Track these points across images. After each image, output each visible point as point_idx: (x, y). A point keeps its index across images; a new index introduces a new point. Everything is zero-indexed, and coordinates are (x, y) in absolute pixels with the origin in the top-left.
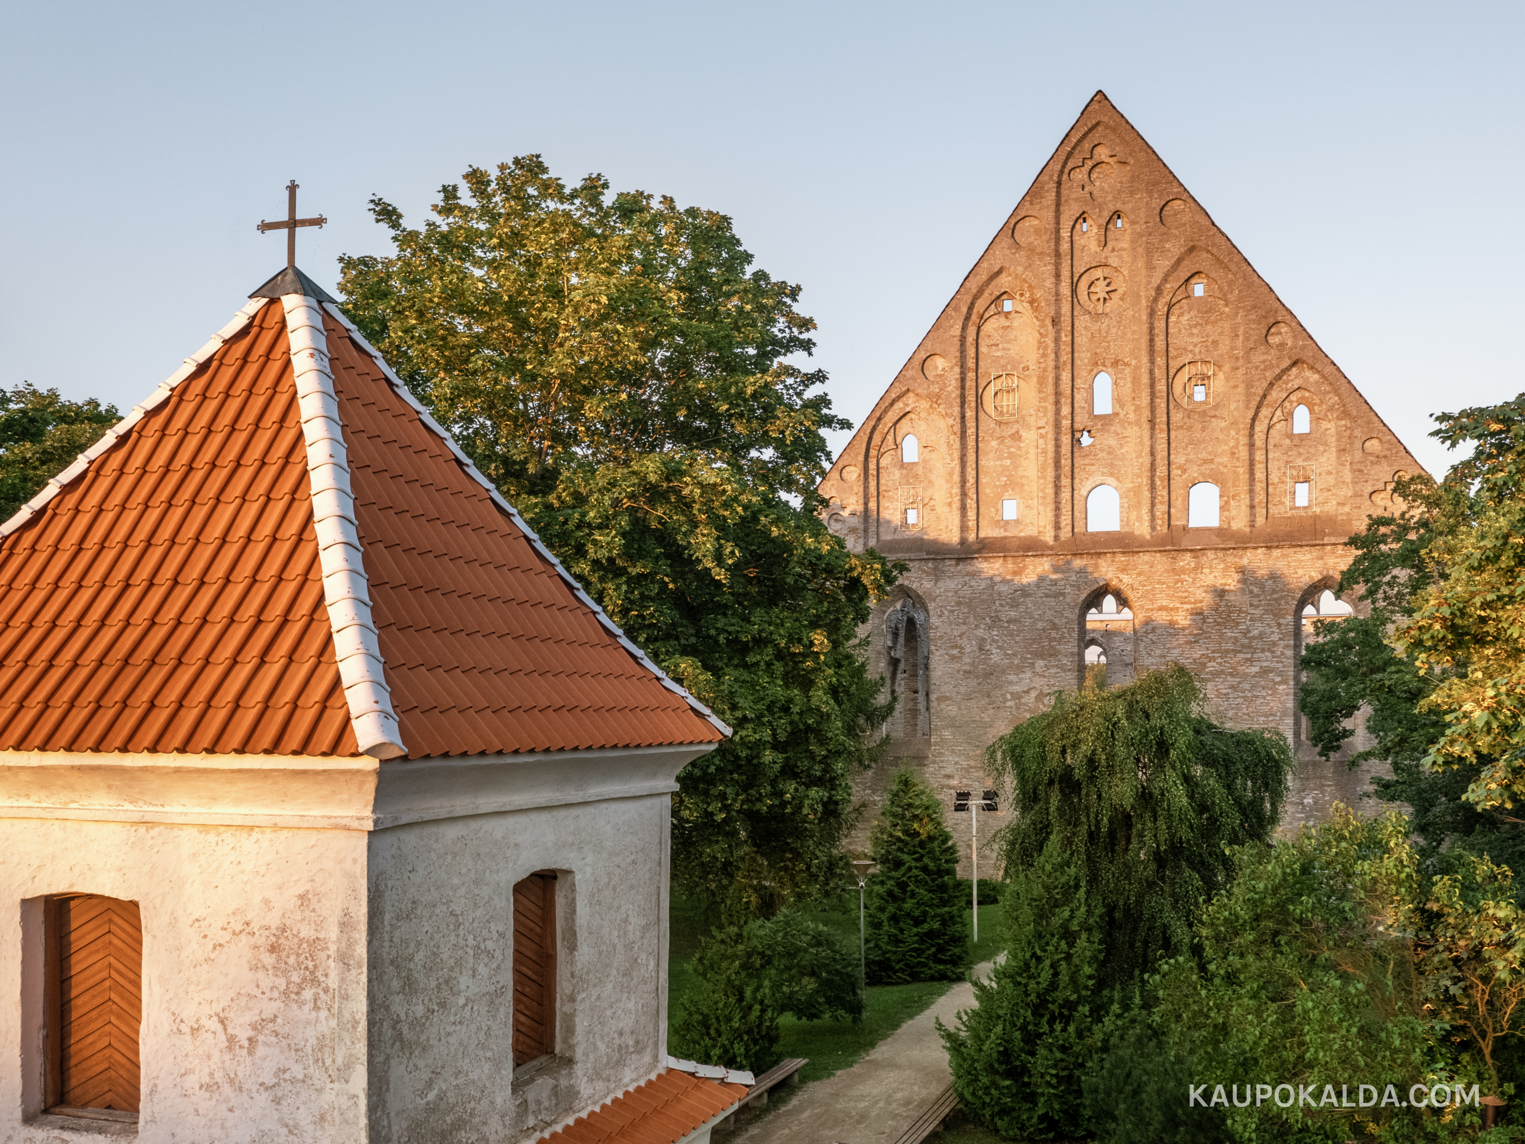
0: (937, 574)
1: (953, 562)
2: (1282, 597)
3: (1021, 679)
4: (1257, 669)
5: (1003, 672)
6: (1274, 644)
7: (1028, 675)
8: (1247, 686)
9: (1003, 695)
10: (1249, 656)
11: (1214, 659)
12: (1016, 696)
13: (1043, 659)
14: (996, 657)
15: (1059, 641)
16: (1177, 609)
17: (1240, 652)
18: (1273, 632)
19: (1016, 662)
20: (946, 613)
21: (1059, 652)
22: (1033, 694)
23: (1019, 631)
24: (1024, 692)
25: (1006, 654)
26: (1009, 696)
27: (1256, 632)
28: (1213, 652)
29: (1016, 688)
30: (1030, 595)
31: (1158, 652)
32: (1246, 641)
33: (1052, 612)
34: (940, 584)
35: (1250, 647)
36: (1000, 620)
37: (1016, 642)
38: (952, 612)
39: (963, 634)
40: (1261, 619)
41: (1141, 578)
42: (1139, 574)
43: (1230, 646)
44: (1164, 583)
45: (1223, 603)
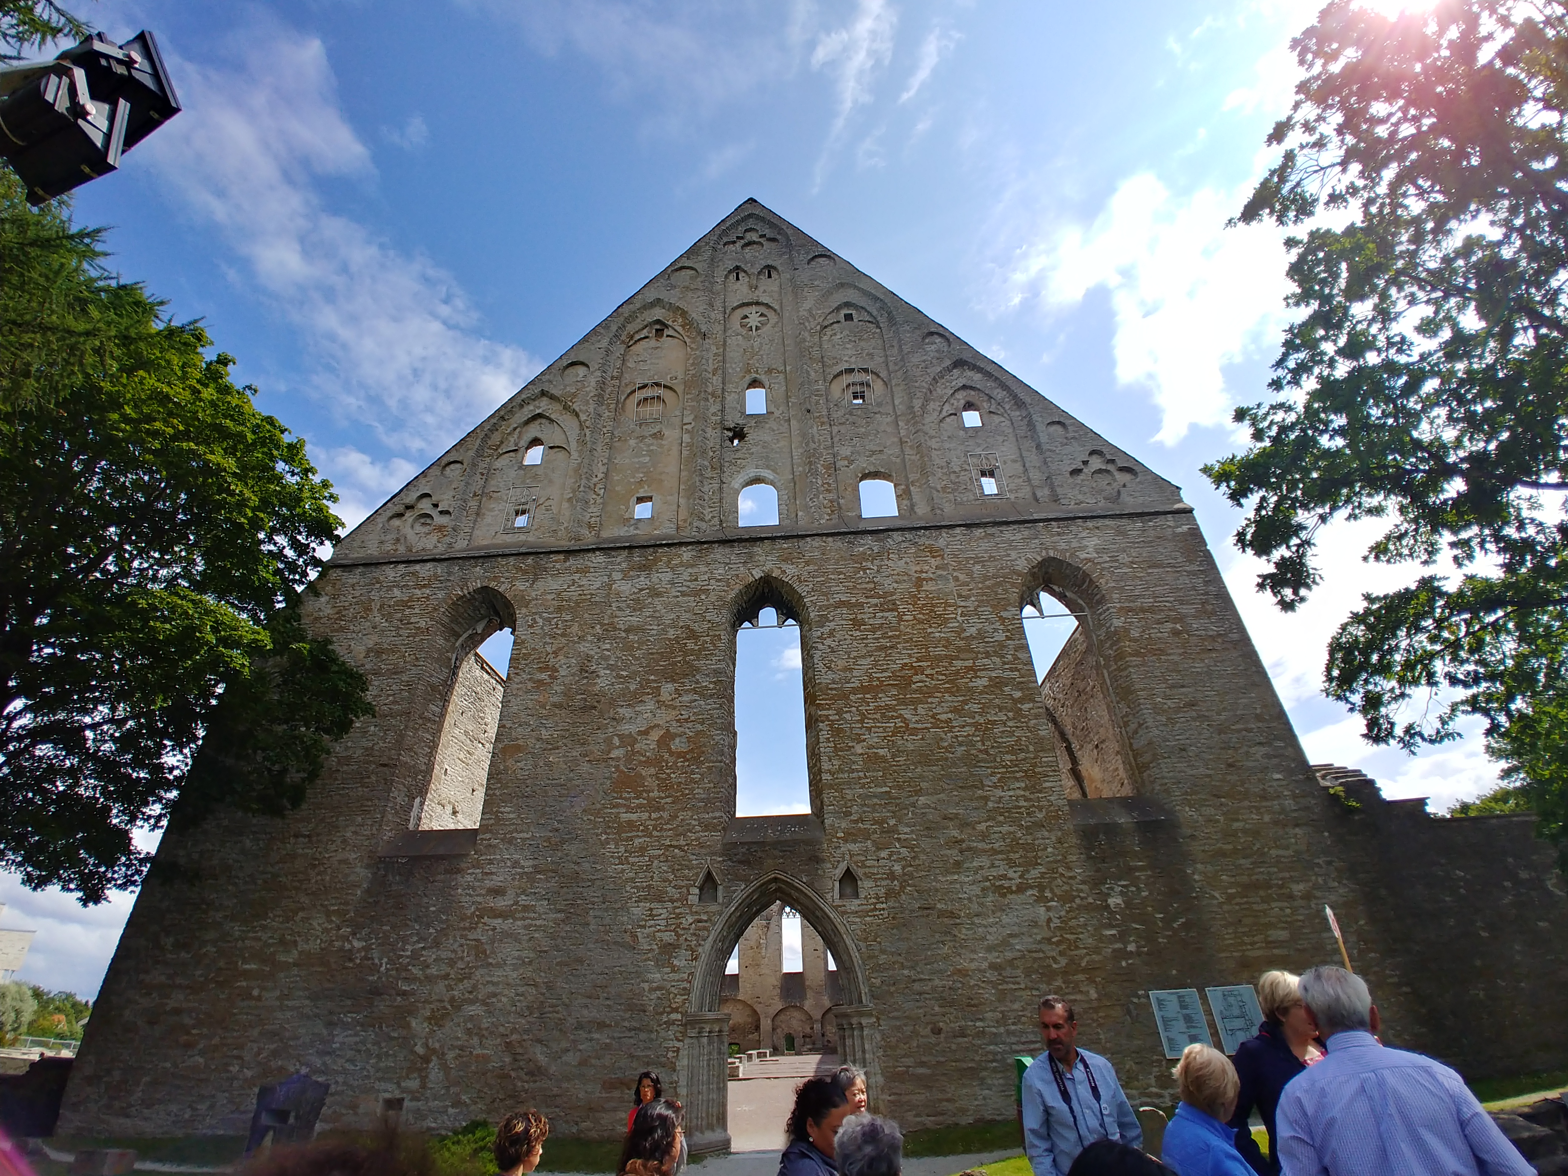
0: (536, 575)
1: (561, 557)
2: (999, 584)
3: (638, 713)
4: (984, 682)
5: (612, 703)
6: (1002, 645)
7: (650, 705)
8: (975, 708)
9: (608, 741)
10: (969, 663)
11: (920, 671)
12: (628, 740)
13: (674, 681)
14: (604, 681)
15: (698, 654)
16: (861, 605)
17: (957, 658)
18: (996, 630)
19: (632, 687)
20: (540, 622)
21: (698, 670)
22: (655, 735)
23: (641, 643)
24: (640, 733)
25: (619, 676)
26: (616, 741)
27: (973, 631)
28: (919, 661)
29: (627, 728)
30: (659, 595)
31: (841, 664)
32: (962, 643)
33: (688, 615)
34: (540, 584)
35: (971, 651)
36: (615, 629)
37: (637, 659)
38: (549, 620)
39: (560, 649)
40: (976, 613)
41: (811, 568)
42: (807, 563)
43: (940, 651)
44: (841, 573)
45: (923, 595)
